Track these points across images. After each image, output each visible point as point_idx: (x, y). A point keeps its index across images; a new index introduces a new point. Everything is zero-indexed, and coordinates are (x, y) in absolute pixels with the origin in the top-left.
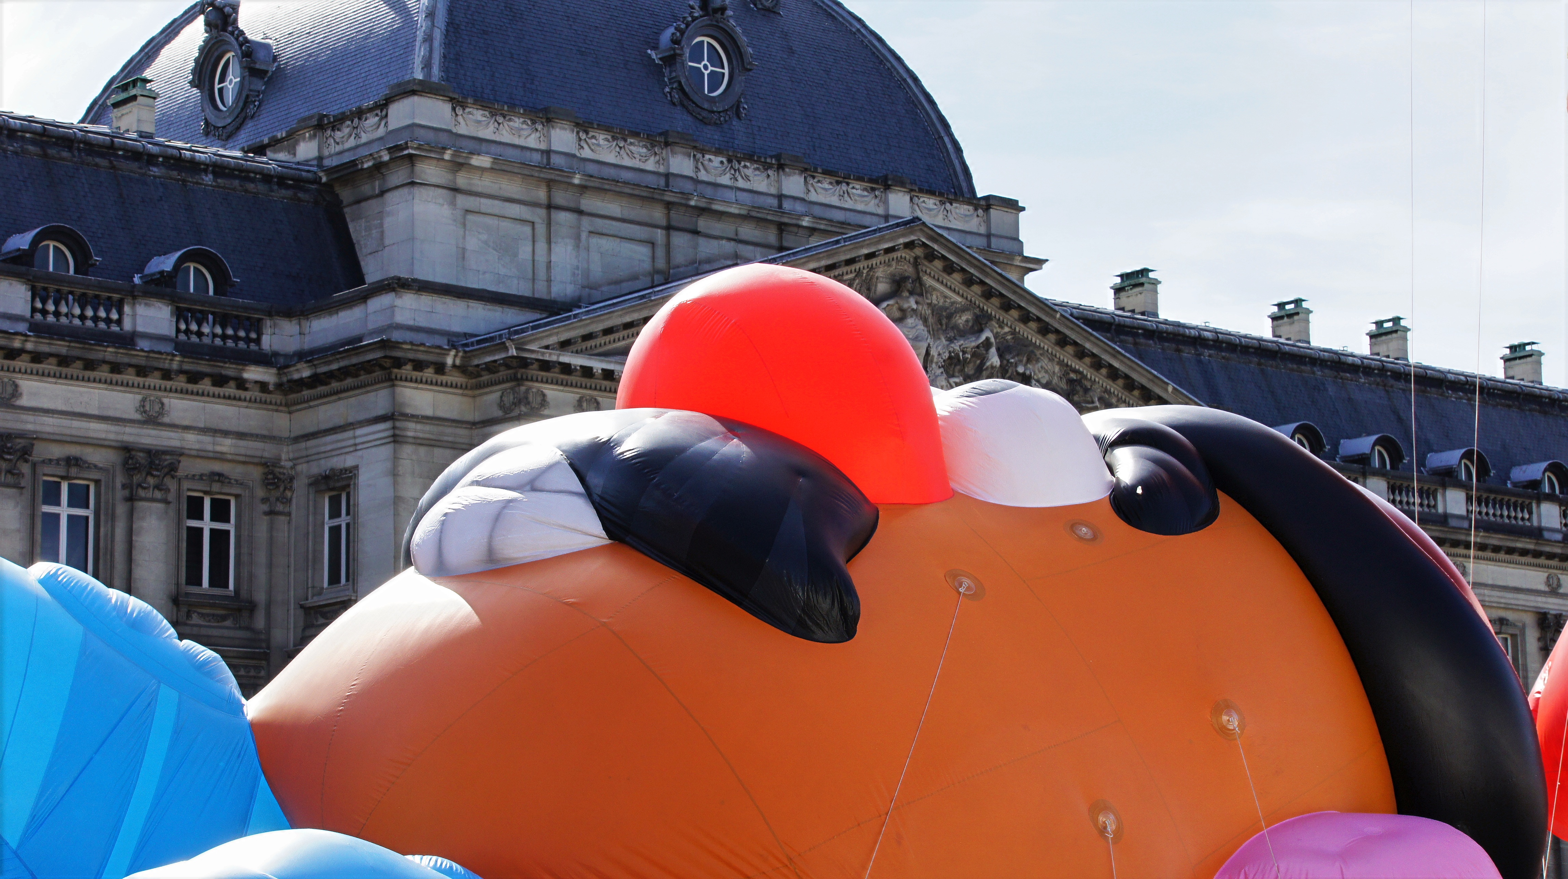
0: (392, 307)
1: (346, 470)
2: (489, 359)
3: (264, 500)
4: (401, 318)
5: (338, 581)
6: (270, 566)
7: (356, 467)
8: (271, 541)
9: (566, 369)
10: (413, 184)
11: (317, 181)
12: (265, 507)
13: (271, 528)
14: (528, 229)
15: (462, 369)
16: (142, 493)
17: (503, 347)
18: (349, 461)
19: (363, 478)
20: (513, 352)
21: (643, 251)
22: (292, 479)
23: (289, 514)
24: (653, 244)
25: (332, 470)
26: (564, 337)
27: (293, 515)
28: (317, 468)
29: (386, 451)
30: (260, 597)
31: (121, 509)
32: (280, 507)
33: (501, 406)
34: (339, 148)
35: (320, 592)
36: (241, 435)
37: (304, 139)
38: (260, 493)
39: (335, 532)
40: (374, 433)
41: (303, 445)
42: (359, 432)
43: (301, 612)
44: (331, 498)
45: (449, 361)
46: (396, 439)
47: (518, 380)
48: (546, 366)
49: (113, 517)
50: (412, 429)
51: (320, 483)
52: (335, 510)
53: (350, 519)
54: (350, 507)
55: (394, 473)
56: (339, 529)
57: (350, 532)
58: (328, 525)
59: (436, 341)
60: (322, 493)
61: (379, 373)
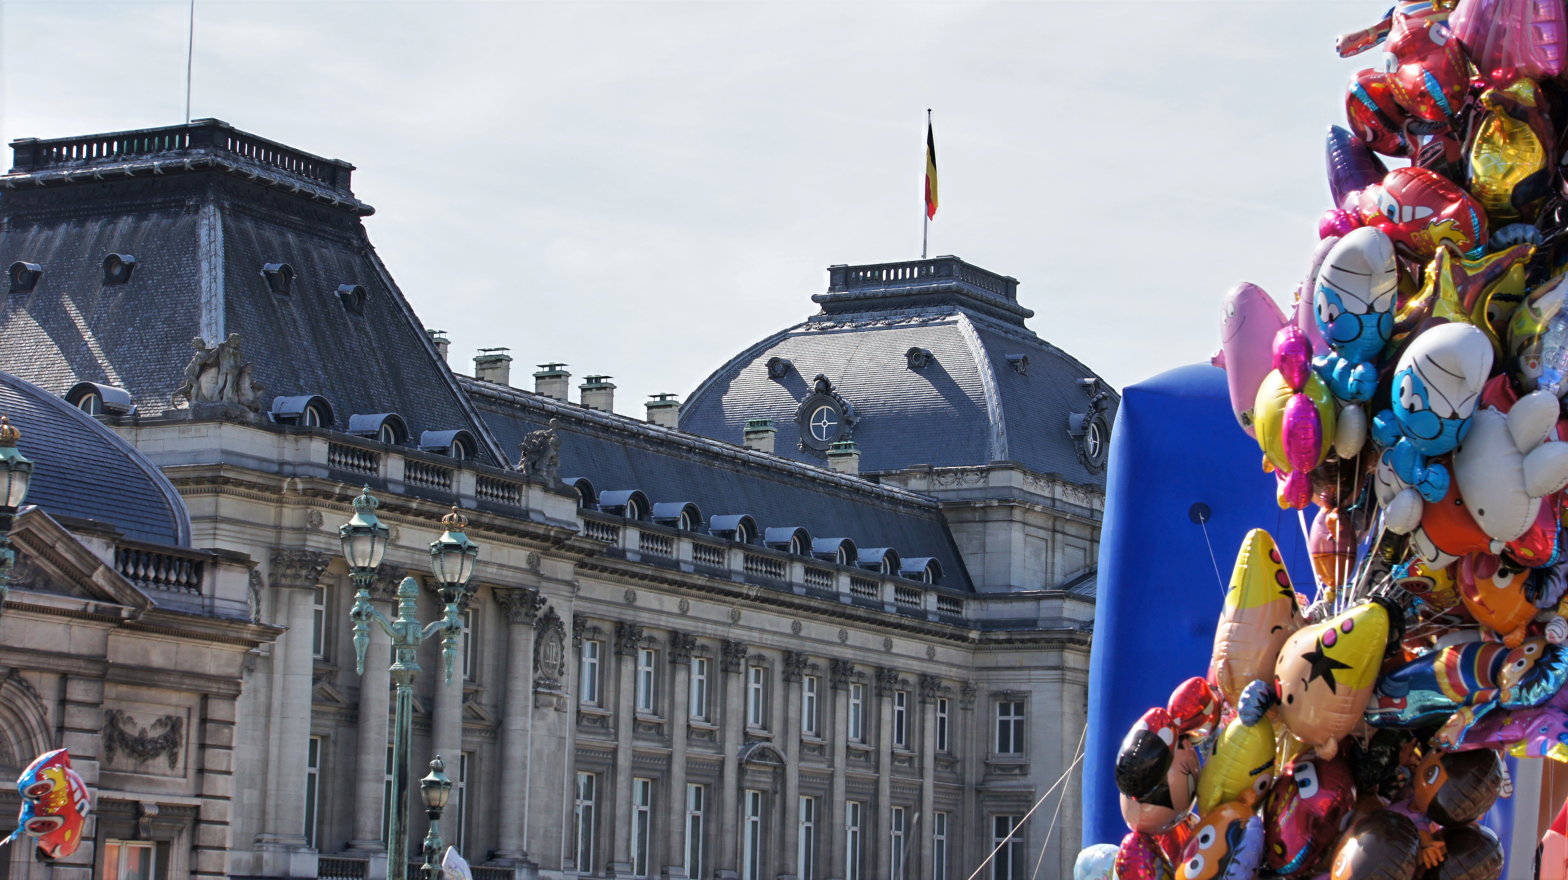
0: (1061, 608)
1: (1025, 692)
3: (961, 701)
4: (1066, 614)
5: (1007, 750)
6: (964, 738)
7: (1030, 692)
8: (965, 725)
10: (1011, 521)
11: (937, 508)
12: (960, 706)
13: (965, 718)
14: (1044, 543)
16: (928, 700)
18: (1024, 687)
19: (1035, 698)
21: (1081, 553)
22: (975, 690)
23: (972, 710)
24: (1085, 550)
25: (1011, 691)
27: (976, 711)
28: (994, 688)
29: (1058, 686)
30: (959, 755)
32: (969, 706)
34: (942, 488)
35: (994, 757)
36: (959, 667)
37: (915, 477)
38: (959, 697)
39: (1004, 725)
40: (1046, 675)
41: (985, 673)
42: (1033, 672)
43: (983, 767)
44: (1001, 705)
46: (1063, 680)
50: (1069, 675)
51: (995, 695)
52: (1005, 711)
53: (1018, 718)
54: (1019, 710)
55: (1061, 698)
56: (1008, 722)
57: (1019, 725)
58: (998, 718)
59: (1077, 627)
60: (995, 700)
61: (1055, 644)
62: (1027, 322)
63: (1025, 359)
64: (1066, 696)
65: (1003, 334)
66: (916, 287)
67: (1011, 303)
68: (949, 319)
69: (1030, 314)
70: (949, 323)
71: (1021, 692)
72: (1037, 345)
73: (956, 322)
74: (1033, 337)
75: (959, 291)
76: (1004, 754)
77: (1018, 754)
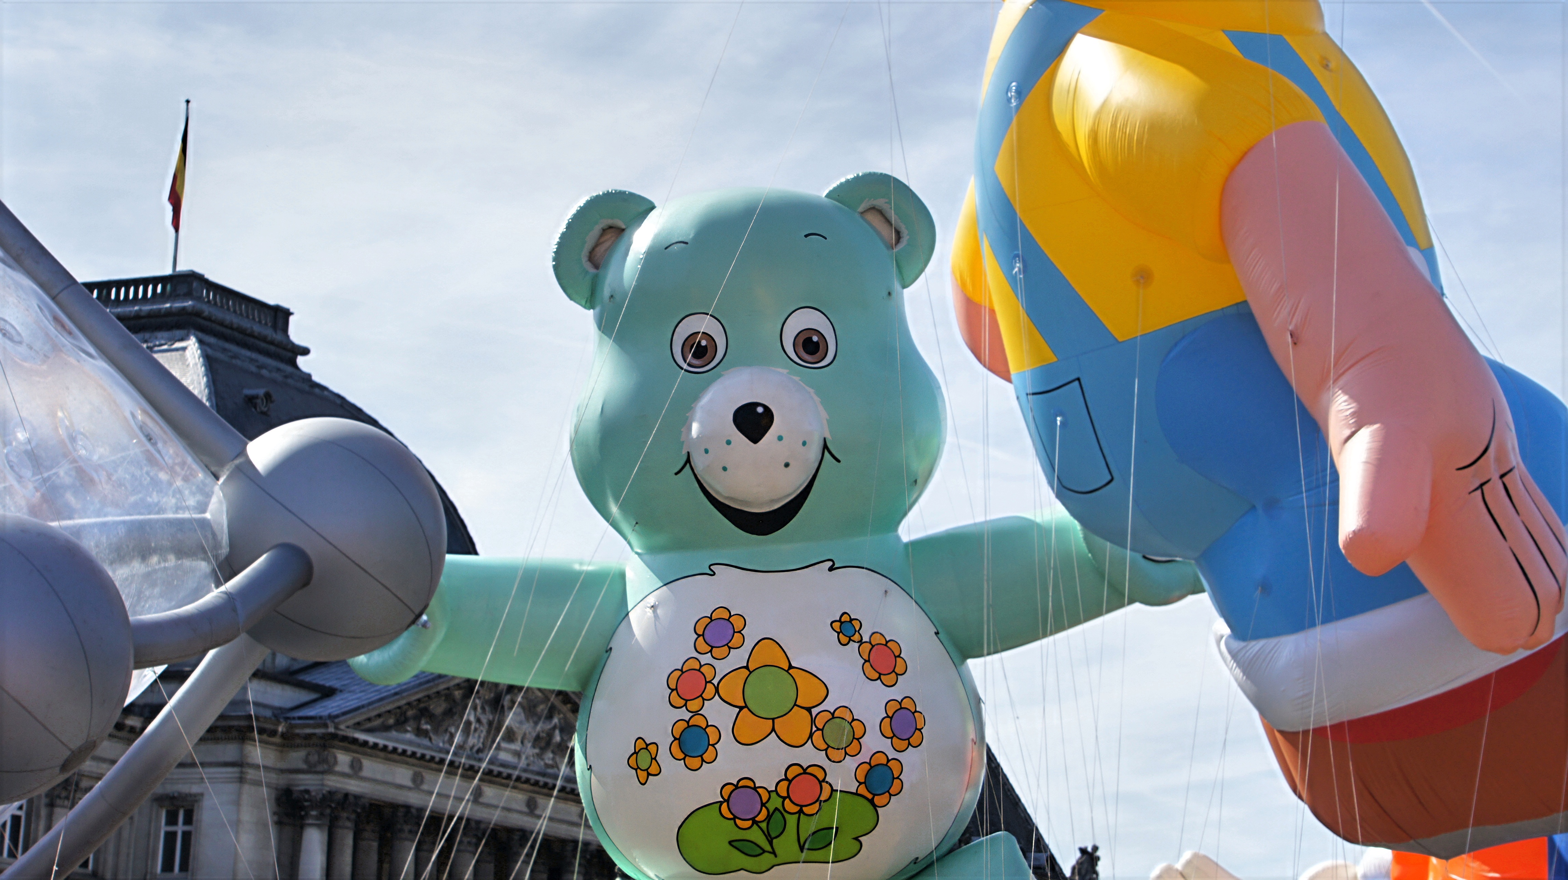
1: (195, 795)
2: (308, 731)
4: (252, 696)
5: (172, 869)
7: (202, 795)
9: (355, 741)
15: (283, 736)
17: (326, 726)
18: (195, 789)
19: (206, 803)
20: (331, 730)
25: (180, 794)
26: (357, 720)
28: (160, 791)
29: (233, 787)
31: (43, 812)
33: (306, 761)
35: (154, 878)
39: (170, 838)
40: (222, 773)
42: (206, 770)
44: (168, 812)
45: (280, 729)
46: (241, 780)
47: (324, 747)
48: (345, 739)
49: (38, 816)
50: (251, 774)
51: (160, 800)
52: (172, 820)
53: (187, 828)
54: (188, 820)
55: (237, 803)
56: (174, 834)
57: (187, 836)
58: (164, 829)
59: (268, 713)
60: (161, 807)
61: (234, 734)
62: (301, 361)
63: (268, 396)
64: (245, 798)
65: (253, 369)
66: (147, 308)
67: (278, 337)
68: (178, 345)
69: (305, 351)
70: (177, 350)
71: (191, 795)
72: (306, 387)
73: (184, 349)
74: (307, 377)
75: (198, 314)
76: (168, 875)
77: (183, 874)
